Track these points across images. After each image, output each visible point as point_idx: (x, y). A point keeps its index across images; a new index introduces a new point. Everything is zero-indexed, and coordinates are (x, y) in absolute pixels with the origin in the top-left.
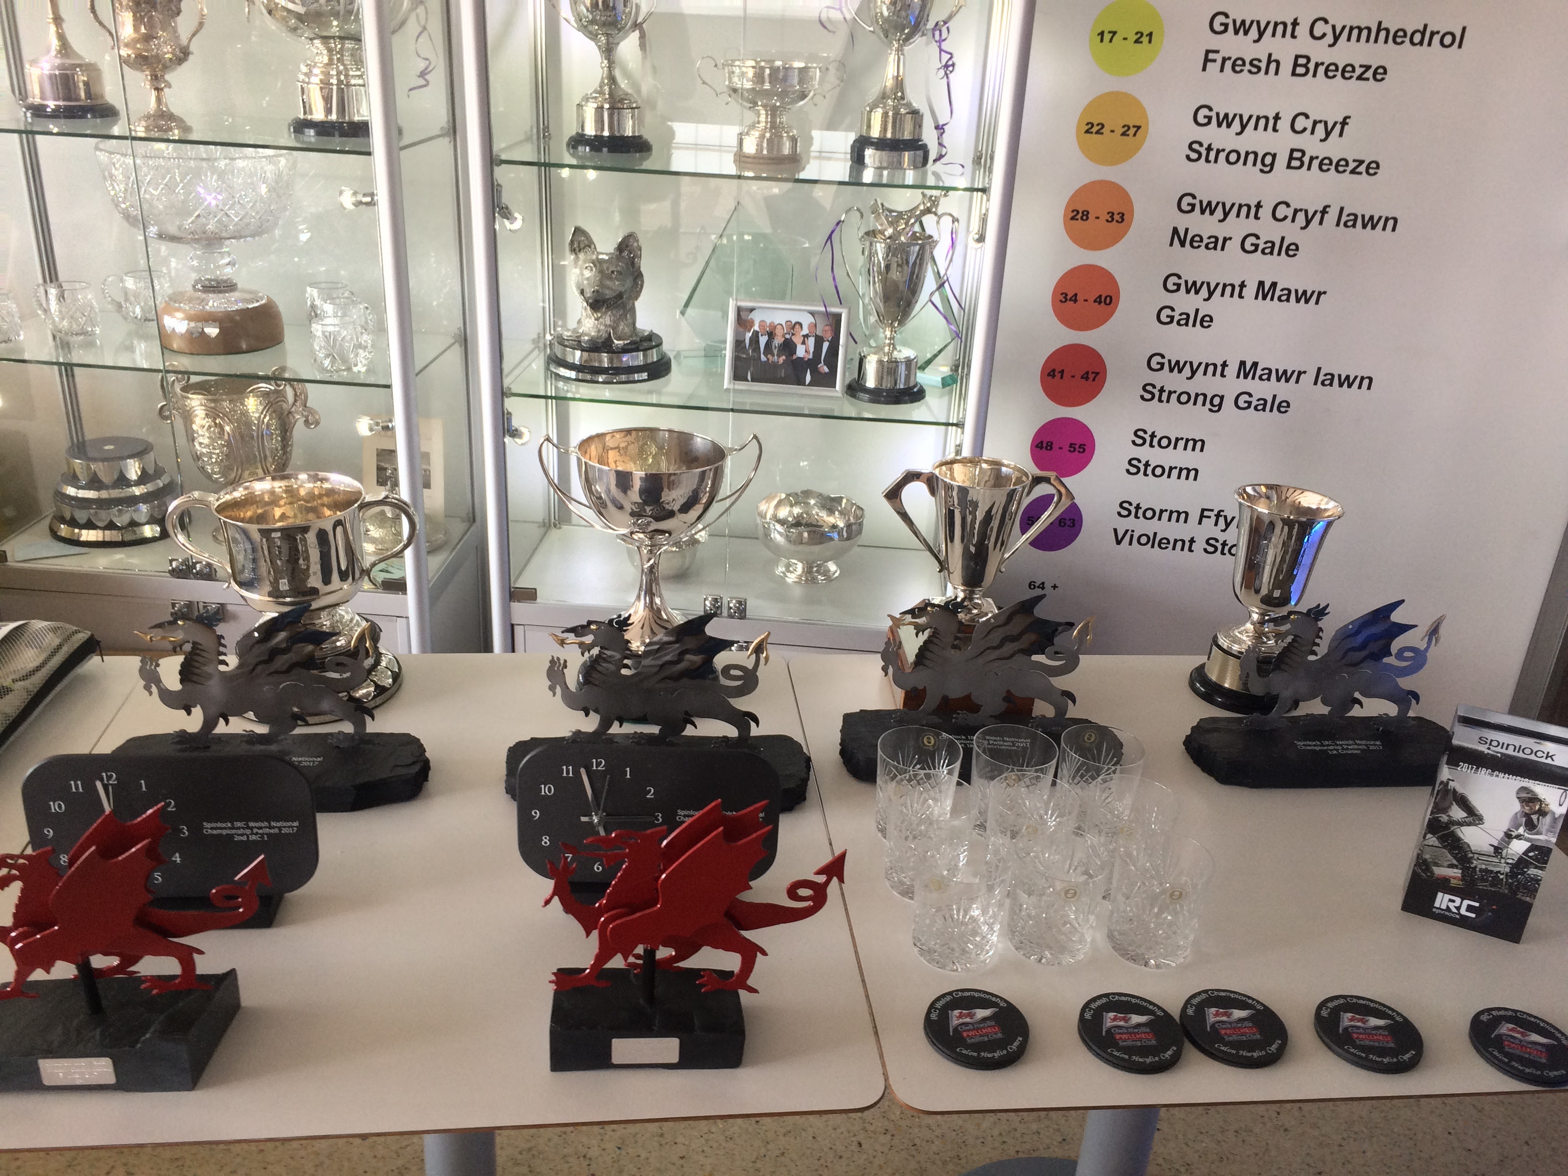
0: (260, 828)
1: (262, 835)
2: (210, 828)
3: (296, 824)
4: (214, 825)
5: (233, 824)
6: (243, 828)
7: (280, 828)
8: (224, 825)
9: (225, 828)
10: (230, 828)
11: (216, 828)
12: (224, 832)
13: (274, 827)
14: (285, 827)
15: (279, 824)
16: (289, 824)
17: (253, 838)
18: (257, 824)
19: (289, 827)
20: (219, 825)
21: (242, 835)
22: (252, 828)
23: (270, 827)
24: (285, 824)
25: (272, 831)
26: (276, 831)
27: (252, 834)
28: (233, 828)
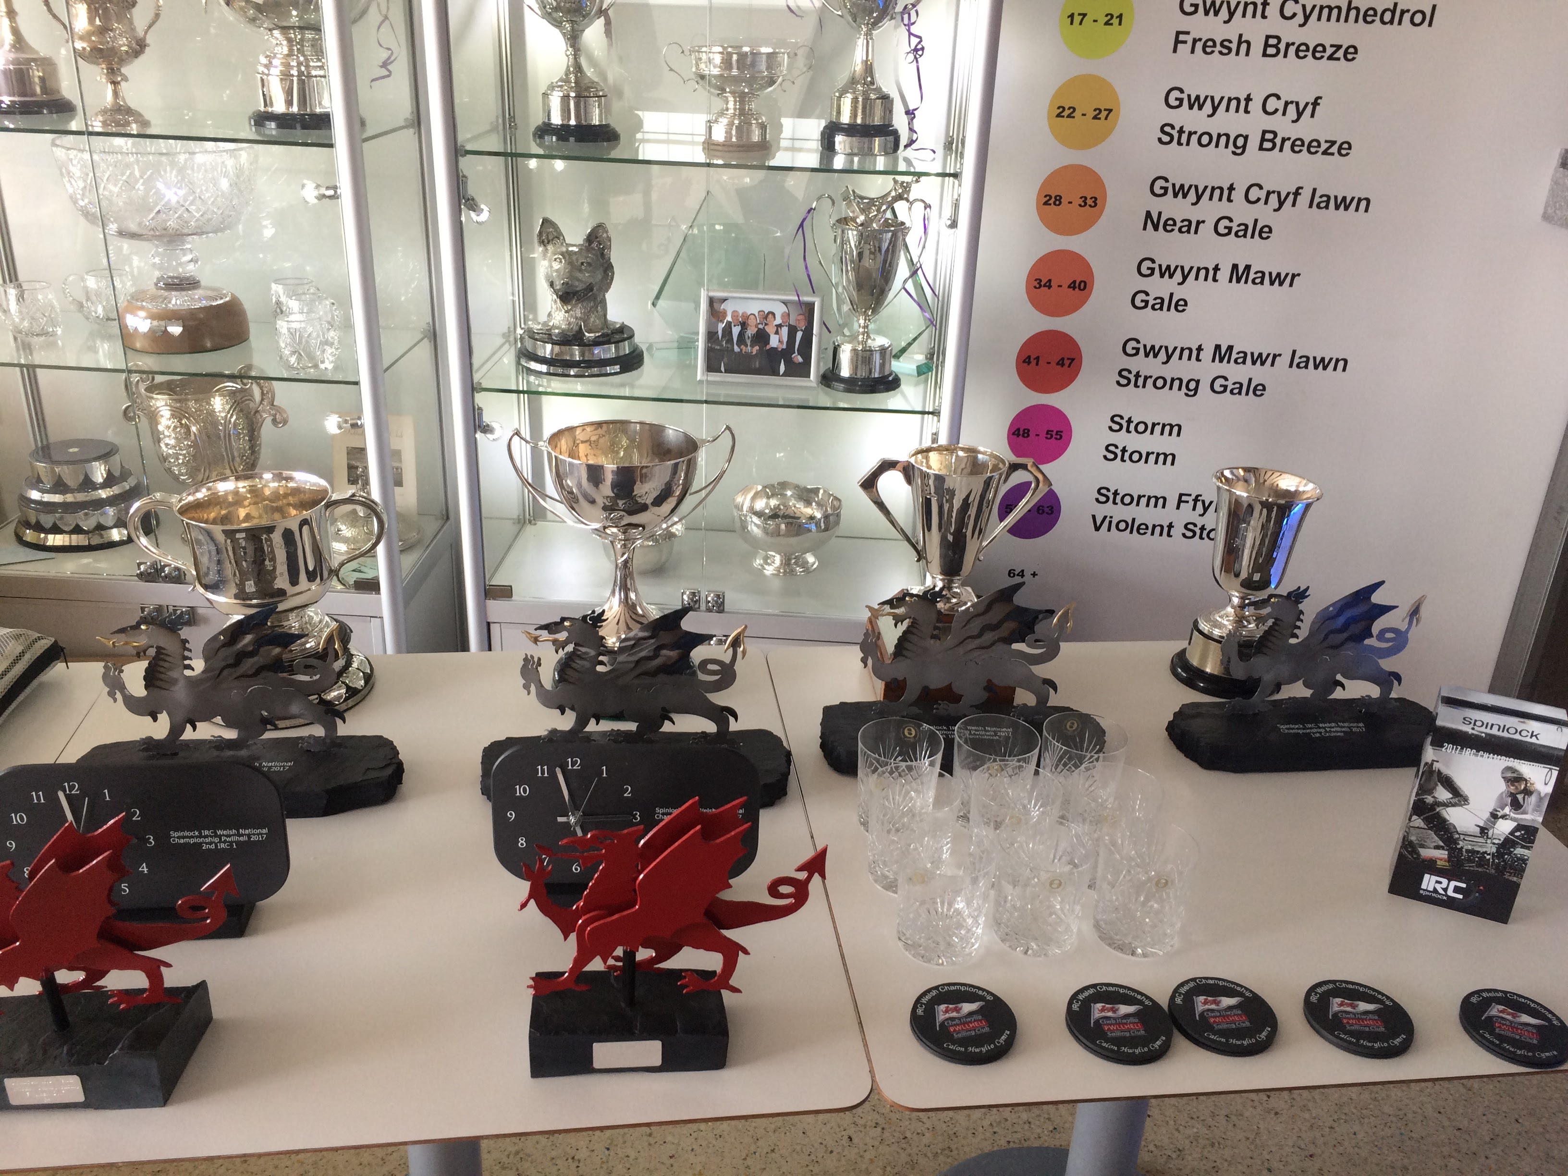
0: (228, 836)
1: (231, 843)
2: (177, 837)
3: (265, 831)
4: (181, 834)
5: (200, 833)
6: (211, 837)
7: (249, 836)
8: (192, 834)
9: (192, 837)
10: (197, 837)
11: (184, 837)
12: (192, 841)
13: (242, 835)
14: (254, 834)
15: (247, 832)
16: (258, 831)
17: (223, 845)
18: (225, 832)
19: (258, 834)
20: (186, 834)
21: (211, 843)
22: (220, 837)
23: (239, 835)
24: (254, 831)
25: (241, 839)
26: (245, 838)
27: (220, 842)
28: (200, 836)
